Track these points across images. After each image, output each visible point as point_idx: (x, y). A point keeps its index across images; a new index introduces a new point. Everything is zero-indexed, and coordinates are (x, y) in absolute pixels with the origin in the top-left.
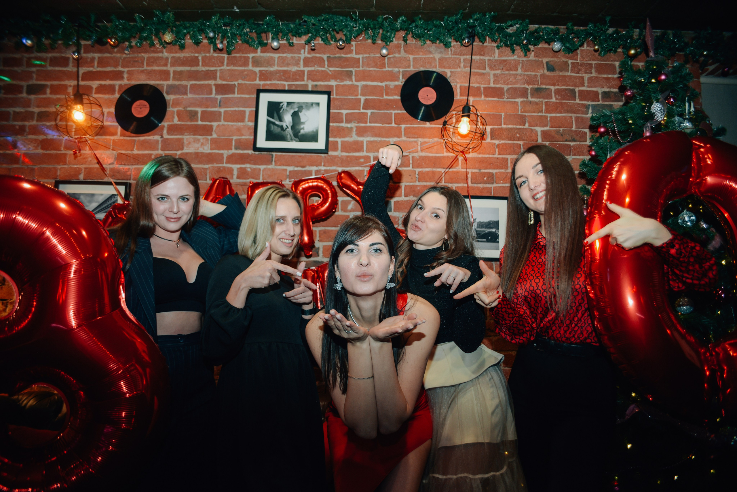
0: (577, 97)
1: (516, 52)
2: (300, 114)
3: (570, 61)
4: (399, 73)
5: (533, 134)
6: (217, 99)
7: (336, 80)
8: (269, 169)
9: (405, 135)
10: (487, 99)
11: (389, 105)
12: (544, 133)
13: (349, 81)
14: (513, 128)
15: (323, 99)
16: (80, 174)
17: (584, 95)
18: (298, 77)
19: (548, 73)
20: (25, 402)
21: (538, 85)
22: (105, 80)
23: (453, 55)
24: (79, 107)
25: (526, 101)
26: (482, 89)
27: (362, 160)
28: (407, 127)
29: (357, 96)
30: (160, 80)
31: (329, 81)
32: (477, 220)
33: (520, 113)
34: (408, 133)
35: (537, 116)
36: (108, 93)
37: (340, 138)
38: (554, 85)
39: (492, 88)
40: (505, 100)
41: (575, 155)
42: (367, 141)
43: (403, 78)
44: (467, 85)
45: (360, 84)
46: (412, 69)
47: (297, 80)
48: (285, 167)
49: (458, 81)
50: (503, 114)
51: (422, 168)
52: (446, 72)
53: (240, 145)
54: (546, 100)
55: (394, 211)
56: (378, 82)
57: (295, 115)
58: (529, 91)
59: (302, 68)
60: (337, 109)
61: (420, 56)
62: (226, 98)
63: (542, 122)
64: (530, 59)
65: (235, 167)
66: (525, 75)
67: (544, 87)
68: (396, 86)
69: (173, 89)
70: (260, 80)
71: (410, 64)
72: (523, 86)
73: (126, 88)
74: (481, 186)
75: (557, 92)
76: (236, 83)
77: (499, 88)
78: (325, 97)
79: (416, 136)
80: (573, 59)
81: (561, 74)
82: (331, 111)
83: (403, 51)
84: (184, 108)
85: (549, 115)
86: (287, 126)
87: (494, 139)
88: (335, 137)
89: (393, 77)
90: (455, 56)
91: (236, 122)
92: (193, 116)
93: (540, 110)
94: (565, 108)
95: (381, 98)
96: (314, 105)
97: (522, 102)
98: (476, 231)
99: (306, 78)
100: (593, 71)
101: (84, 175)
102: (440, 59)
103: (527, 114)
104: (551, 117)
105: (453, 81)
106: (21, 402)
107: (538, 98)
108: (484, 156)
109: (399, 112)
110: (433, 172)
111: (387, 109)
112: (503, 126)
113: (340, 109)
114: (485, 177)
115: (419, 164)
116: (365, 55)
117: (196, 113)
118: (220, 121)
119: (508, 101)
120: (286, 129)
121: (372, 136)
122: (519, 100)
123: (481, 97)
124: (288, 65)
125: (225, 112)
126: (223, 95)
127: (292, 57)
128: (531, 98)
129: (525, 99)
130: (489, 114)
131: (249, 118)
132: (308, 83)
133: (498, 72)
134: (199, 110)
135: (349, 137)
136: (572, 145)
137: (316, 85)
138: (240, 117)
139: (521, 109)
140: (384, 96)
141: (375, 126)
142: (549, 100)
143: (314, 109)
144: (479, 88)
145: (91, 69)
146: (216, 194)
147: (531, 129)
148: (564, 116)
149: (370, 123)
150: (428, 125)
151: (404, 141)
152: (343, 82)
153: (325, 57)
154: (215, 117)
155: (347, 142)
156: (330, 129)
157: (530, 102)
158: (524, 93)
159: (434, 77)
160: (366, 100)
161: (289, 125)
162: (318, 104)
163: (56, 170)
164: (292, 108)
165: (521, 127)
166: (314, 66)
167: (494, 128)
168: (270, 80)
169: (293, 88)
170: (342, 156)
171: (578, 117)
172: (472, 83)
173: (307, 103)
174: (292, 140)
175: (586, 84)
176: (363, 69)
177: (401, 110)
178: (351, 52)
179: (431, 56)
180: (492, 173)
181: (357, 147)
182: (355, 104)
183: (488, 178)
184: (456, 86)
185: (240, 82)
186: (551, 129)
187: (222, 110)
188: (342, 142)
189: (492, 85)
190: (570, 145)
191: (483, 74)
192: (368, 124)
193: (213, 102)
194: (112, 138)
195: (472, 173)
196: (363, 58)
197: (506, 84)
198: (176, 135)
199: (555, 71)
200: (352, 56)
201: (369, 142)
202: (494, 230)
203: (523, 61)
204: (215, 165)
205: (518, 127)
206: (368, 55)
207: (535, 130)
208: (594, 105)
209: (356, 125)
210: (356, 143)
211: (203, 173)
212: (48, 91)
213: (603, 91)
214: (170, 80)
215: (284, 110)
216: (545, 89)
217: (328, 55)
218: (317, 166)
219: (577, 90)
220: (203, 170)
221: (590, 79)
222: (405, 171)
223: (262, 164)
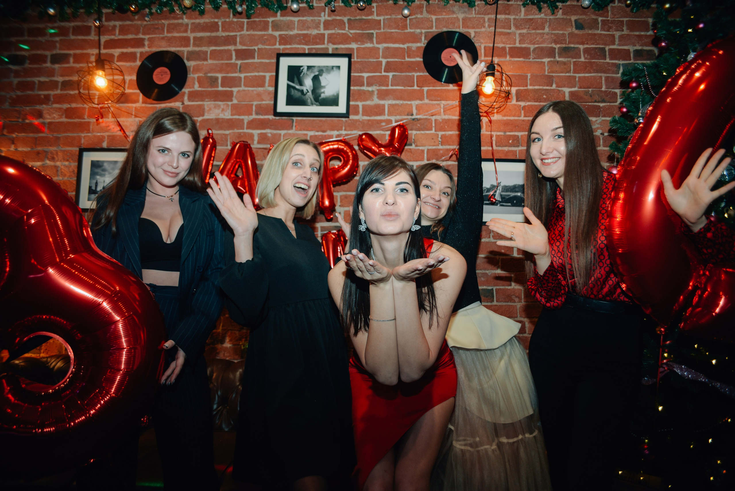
0: (607, 56)
1: (543, 10)
2: (321, 78)
3: (600, 19)
4: (422, 35)
5: (561, 95)
6: (237, 64)
7: (357, 43)
8: (290, 134)
9: (427, 98)
10: (513, 59)
11: (411, 67)
12: (571, 93)
13: (370, 43)
14: (540, 89)
15: (343, 62)
16: (104, 141)
17: (614, 54)
18: (318, 40)
19: (577, 32)
20: (53, 364)
21: (566, 44)
22: (127, 48)
23: (478, 14)
24: (101, 73)
25: (554, 61)
26: (507, 49)
27: (383, 124)
28: (430, 90)
29: (379, 58)
30: (180, 47)
31: (350, 44)
32: (502, 184)
33: (546, 73)
34: (431, 95)
35: (565, 76)
36: (129, 61)
37: (361, 102)
38: (583, 43)
39: (517, 48)
40: (531, 60)
41: (604, 116)
42: (388, 104)
43: (425, 40)
44: (491, 45)
45: (381, 46)
46: (435, 30)
47: (317, 44)
48: (305, 132)
49: (482, 41)
50: (529, 75)
51: (445, 131)
52: (470, 33)
53: (260, 110)
54: (575, 60)
56: (399, 44)
57: (316, 79)
58: (557, 51)
59: (322, 31)
60: (358, 73)
61: (443, 17)
62: (247, 63)
63: (570, 82)
64: (557, 17)
65: (256, 132)
66: (552, 34)
67: (572, 46)
68: (418, 48)
69: (192, 56)
70: (280, 45)
71: (432, 24)
72: (550, 46)
73: (147, 55)
74: (506, 149)
75: (586, 51)
76: (256, 48)
77: (525, 48)
78: (346, 60)
79: (439, 99)
80: (603, 17)
81: (590, 32)
82: (352, 74)
83: (425, 11)
84: (205, 74)
85: (577, 75)
86: (307, 90)
87: (519, 101)
88: (356, 100)
89: (415, 38)
90: (480, 16)
91: (256, 87)
92: (214, 82)
93: (568, 70)
94: (595, 68)
95: (403, 60)
96: (335, 69)
97: (549, 62)
98: (501, 195)
99: (326, 42)
100: (625, 28)
101: (108, 143)
102: (463, 19)
103: (554, 75)
104: (579, 77)
105: (477, 42)
106: (49, 364)
107: (566, 58)
108: (509, 118)
109: (421, 74)
111: (409, 72)
112: (530, 87)
113: (361, 72)
114: (510, 140)
115: (441, 127)
116: (386, 17)
117: (217, 78)
118: (240, 86)
119: (534, 62)
120: (306, 93)
121: (394, 99)
122: (546, 60)
123: (506, 57)
124: (308, 28)
125: (245, 77)
126: (242, 59)
127: (312, 20)
128: (559, 57)
129: (552, 59)
130: (515, 75)
131: (269, 83)
132: (329, 47)
133: (525, 31)
134: (220, 76)
135: (371, 100)
136: (601, 106)
137: (337, 49)
138: (260, 82)
139: (548, 70)
140: (406, 58)
141: (397, 89)
142: (577, 60)
143: (335, 73)
144: (504, 49)
145: (113, 37)
146: (236, 158)
147: (559, 90)
148: (593, 76)
149: (392, 86)
150: (451, 87)
151: (426, 104)
152: (364, 44)
153: (345, 19)
154: (235, 82)
155: (369, 106)
156: (351, 92)
157: (558, 62)
158: (551, 53)
159: (456, 37)
160: (388, 63)
161: (310, 89)
162: (339, 67)
163: (80, 138)
164: (312, 72)
165: (547, 88)
166: (334, 29)
167: (519, 90)
168: (290, 44)
169: (314, 52)
170: (363, 120)
171: (608, 77)
172: (497, 43)
173: (327, 66)
174: (312, 104)
175: (617, 43)
176: (385, 31)
177: (423, 73)
178: (372, 13)
179: (455, 16)
180: (518, 136)
181: (379, 110)
182: (377, 67)
183: (513, 141)
184: (480, 46)
185: (260, 46)
186: (580, 89)
187: (242, 75)
188: (363, 106)
189: (518, 45)
190: (599, 106)
191: (509, 34)
192: (390, 87)
193: (233, 67)
194: (134, 105)
195: (496, 135)
196: (384, 19)
197: (532, 44)
198: (197, 101)
199: (584, 29)
200: (373, 18)
201: (390, 106)
202: (519, 194)
203: (550, 19)
204: (236, 131)
205: (545, 88)
206: (389, 17)
207: (562, 90)
208: (625, 64)
209: (378, 88)
210: (378, 106)
211: (223, 139)
212: (71, 60)
213: (635, 49)
214: (190, 47)
215: (304, 74)
216: (574, 48)
217: (349, 17)
218: (338, 131)
219: (607, 48)
220: (223, 136)
221: (621, 37)
222: (427, 134)
223: (283, 129)
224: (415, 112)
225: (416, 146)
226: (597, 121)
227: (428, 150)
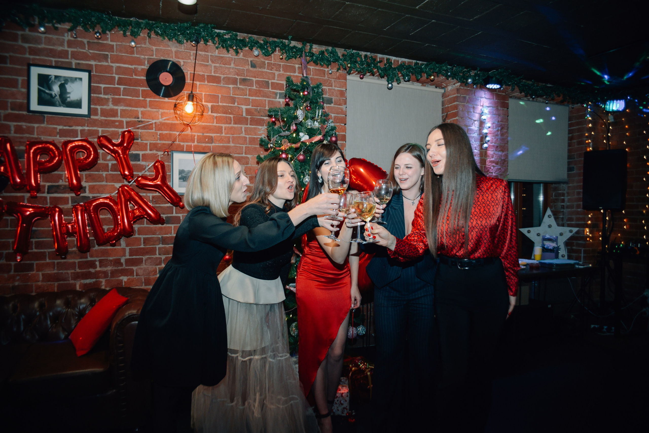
0: (270, 87)
1: (230, 52)
2: (67, 86)
3: (267, 62)
4: (145, 60)
5: (240, 111)
7: (95, 61)
8: (42, 127)
9: (149, 107)
10: (209, 84)
11: (137, 83)
12: (247, 110)
13: (106, 62)
14: (227, 106)
15: (85, 76)
17: (274, 86)
18: (63, 55)
19: (251, 69)
21: (244, 76)
23: (186, 49)
26: (206, 76)
27: (117, 124)
28: (151, 100)
29: (113, 74)
31: (90, 61)
33: (231, 95)
34: (152, 105)
35: (243, 98)
37: (99, 106)
38: (255, 77)
39: (212, 76)
40: (222, 85)
43: (148, 64)
44: (193, 72)
45: (115, 65)
46: (155, 57)
47: (62, 58)
48: (55, 126)
49: (189, 69)
50: (220, 95)
51: (162, 131)
52: (180, 62)
53: (15, 107)
54: (250, 88)
55: (142, 161)
56: (128, 65)
57: (62, 87)
58: (238, 80)
59: (66, 48)
60: (97, 83)
61: (161, 48)
63: (246, 102)
64: (240, 57)
65: (13, 124)
66: (236, 68)
67: (248, 78)
68: (142, 69)
70: (29, 55)
71: (153, 53)
72: (234, 77)
74: (204, 145)
75: (257, 82)
76: (8, 55)
77: (218, 76)
78: (86, 74)
79: (158, 108)
80: (269, 60)
81: (260, 70)
82: (92, 84)
83: (148, 43)
85: (251, 98)
86: (55, 94)
87: (213, 113)
88: (96, 105)
89: (141, 63)
90: (187, 51)
91: (10, 88)
93: (245, 94)
94: (262, 94)
95: (131, 77)
96: (78, 80)
97: (233, 88)
99: (70, 57)
100: (281, 69)
102: (175, 52)
103: (236, 96)
104: (252, 99)
105: (185, 69)
107: (244, 86)
109: (145, 89)
110: (170, 134)
111: (136, 86)
112: (220, 104)
113: (99, 83)
115: (159, 128)
116: (118, 43)
119: (223, 87)
120: (55, 97)
121: (125, 106)
122: (231, 86)
123: (205, 82)
124: (54, 45)
127: (57, 38)
128: (240, 85)
129: (235, 86)
130: (210, 95)
131: (22, 85)
132: (72, 62)
133: (218, 65)
135: (107, 105)
137: (79, 64)
138: (14, 84)
139: (232, 93)
140: (134, 76)
141: (128, 99)
142: (251, 88)
143: (77, 83)
144: (203, 76)
147: (239, 107)
148: (261, 100)
149: (123, 95)
150: (166, 100)
151: (149, 111)
152: (101, 62)
153: (85, 41)
155: (105, 109)
156: (92, 98)
157: (239, 88)
158: (234, 82)
159: (169, 65)
160: (119, 78)
161: (58, 94)
162: (81, 79)
164: (59, 81)
165: (232, 105)
166: (76, 48)
167: (213, 105)
168: (39, 55)
169: (59, 64)
170: (101, 119)
171: (270, 100)
172: (196, 71)
173: (72, 77)
174: (60, 106)
175: (276, 78)
176: (117, 54)
177: (146, 88)
178: (107, 39)
179: (169, 49)
180: (212, 136)
181: (114, 113)
182: (111, 80)
183: (209, 139)
184: (187, 73)
185: (11, 54)
186: (252, 107)
188: (101, 109)
189: (213, 74)
190: (264, 119)
191: (207, 65)
192: (122, 97)
195: (197, 135)
196: (116, 45)
197: (222, 74)
199: (256, 68)
200: (108, 43)
201: (122, 110)
203: (234, 58)
205: (230, 105)
206: (120, 43)
207: (241, 107)
208: (280, 93)
209: (112, 96)
210: (112, 110)
215: (52, 81)
216: (249, 79)
217: (88, 40)
218: (82, 126)
219: (270, 82)
221: (279, 75)
222: (150, 132)
223: (36, 123)
224: (140, 116)
225: (141, 140)
226: (262, 128)
227: (150, 143)
